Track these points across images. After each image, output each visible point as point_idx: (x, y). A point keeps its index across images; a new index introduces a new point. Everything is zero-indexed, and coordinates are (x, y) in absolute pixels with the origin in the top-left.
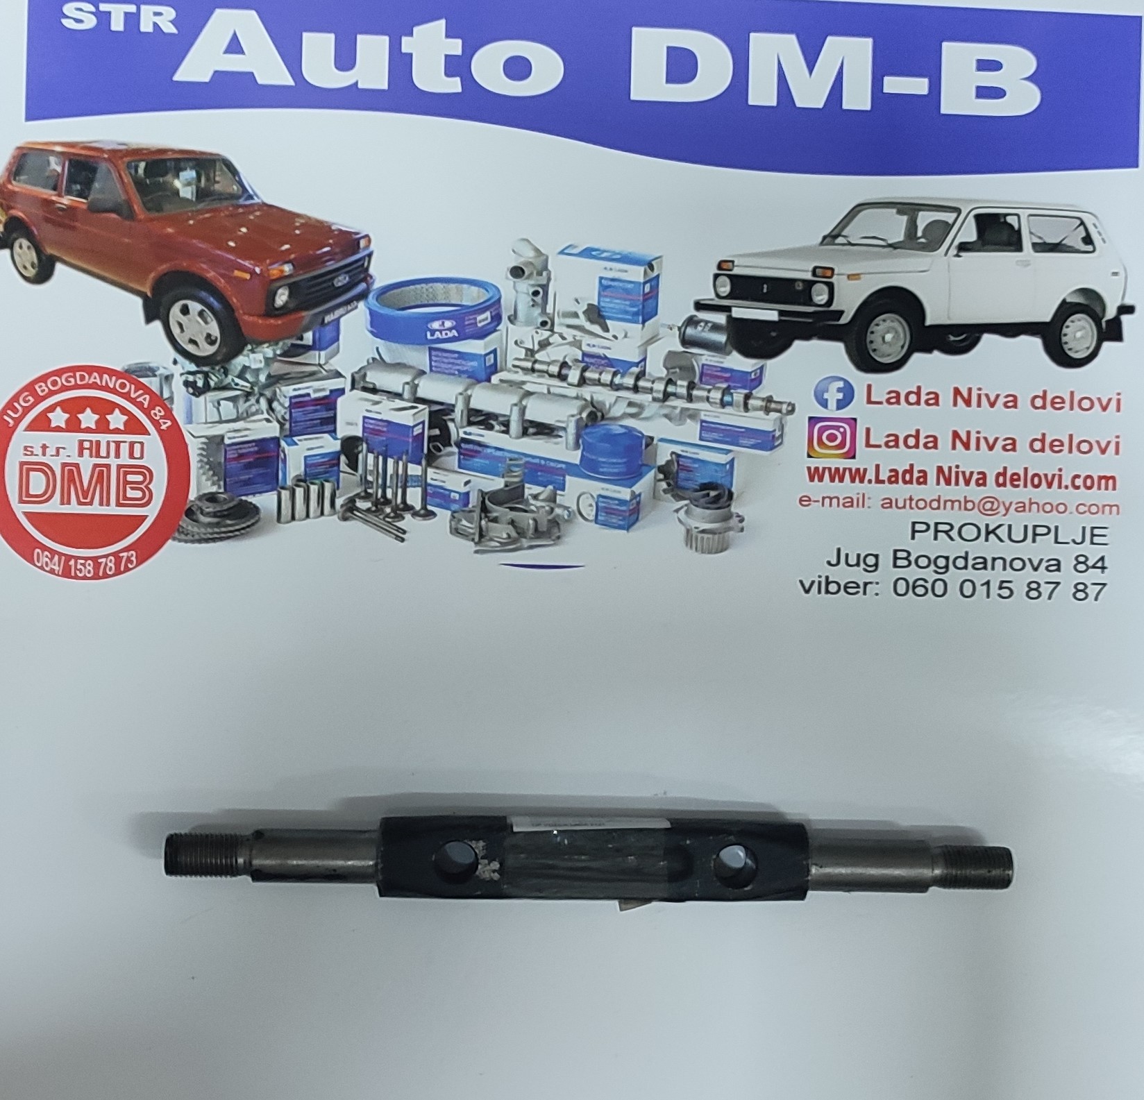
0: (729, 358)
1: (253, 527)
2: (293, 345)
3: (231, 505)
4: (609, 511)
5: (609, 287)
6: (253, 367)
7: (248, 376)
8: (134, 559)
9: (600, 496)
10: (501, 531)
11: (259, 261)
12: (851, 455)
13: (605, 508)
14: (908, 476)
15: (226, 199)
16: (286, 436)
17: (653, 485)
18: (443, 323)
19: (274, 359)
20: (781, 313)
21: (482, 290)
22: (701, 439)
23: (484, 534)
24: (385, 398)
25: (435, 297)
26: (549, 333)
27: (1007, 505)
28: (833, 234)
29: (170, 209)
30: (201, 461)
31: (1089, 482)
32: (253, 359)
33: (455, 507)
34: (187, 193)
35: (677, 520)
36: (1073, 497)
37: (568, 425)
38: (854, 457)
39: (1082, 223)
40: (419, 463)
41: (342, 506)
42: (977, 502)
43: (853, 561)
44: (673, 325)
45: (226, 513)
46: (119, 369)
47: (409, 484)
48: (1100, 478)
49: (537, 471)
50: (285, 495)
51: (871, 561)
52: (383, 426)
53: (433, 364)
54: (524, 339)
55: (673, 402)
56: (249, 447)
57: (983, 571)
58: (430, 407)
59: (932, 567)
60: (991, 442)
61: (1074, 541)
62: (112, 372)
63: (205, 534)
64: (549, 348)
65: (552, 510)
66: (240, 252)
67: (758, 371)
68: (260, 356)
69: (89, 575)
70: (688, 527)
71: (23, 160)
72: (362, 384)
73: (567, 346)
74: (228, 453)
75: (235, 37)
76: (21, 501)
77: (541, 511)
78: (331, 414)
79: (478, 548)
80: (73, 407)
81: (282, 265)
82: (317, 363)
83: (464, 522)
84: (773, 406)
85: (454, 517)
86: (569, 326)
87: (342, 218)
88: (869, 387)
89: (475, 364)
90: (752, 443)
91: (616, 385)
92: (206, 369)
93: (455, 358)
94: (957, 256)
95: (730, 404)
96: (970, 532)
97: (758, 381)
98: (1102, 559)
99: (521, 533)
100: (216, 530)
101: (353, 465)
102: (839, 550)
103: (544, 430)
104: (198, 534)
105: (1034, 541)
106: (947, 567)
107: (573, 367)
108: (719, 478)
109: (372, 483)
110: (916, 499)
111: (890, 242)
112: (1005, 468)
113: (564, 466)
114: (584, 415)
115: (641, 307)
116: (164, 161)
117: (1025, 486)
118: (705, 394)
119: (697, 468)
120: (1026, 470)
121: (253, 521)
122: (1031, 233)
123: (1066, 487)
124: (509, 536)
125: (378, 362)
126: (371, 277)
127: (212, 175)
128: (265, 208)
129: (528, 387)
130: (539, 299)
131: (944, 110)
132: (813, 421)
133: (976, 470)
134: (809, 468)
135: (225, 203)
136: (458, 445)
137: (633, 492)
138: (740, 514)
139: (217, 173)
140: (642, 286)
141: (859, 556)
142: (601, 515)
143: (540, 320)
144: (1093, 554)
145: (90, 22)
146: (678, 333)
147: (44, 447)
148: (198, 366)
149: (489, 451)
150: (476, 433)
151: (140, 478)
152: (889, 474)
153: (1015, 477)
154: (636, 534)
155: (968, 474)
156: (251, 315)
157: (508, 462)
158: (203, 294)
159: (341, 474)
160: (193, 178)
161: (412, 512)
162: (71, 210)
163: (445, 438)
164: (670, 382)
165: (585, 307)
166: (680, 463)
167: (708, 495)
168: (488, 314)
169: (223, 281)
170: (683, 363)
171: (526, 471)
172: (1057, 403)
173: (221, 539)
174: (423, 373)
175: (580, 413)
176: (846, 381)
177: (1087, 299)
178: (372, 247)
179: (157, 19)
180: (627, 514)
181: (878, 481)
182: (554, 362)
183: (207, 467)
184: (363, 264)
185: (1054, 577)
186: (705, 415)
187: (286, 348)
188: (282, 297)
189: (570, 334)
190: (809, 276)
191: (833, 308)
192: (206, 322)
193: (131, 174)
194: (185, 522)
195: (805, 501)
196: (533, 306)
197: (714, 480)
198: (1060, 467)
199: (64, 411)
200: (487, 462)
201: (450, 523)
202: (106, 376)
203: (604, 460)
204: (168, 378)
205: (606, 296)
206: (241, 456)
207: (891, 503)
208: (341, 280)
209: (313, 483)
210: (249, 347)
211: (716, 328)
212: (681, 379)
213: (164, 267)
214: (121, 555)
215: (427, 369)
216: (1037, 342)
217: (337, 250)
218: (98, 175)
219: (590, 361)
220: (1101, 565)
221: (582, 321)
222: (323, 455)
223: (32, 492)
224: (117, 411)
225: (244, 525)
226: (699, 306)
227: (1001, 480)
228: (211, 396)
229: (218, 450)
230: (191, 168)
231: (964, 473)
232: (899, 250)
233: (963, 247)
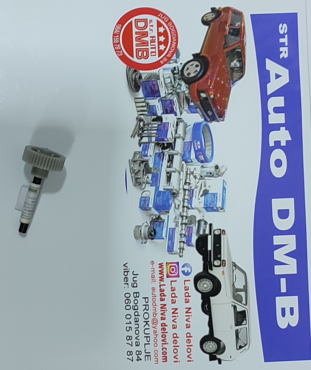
0: (196, 235)
1: (132, 90)
2: (189, 100)
3: (139, 83)
4: (145, 201)
5: (215, 197)
6: (182, 88)
7: (179, 86)
8: (120, 55)
9: (149, 198)
10: (136, 167)
11: (214, 87)
12: (168, 276)
13: (146, 199)
14: (162, 295)
15: (232, 77)
16: (161, 99)
17: (154, 214)
18: (199, 145)
19: (184, 94)
20: (210, 251)
21: (210, 157)
22: (170, 228)
23: (135, 162)
24: (175, 128)
25: (207, 142)
26: (199, 178)
27: (156, 327)
28: (236, 266)
29: (228, 59)
30: (151, 73)
31: (165, 353)
32: (184, 87)
33: (143, 152)
34: (233, 64)
35: (144, 222)
36: (159, 348)
37: (171, 186)
38: (167, 277)
39: (246, 345)
40: (156, 140)
41: (141, 118)
42: (156, 317)
43: (135, 279)
44: (204, 217)
45: (136, 82)
46: (178, 47)
47: (149, 138)
48: (166, 357)
49: (156, 177)
50: (143, 100)
51: (135, 285)
52: (166, 128)
53: (187, 143)
54: (196, 171)
55: (180, 219)
56: (157, 88)
57: (134, 321)
58: (173, 143)
59: (134, 305)
60: (175, 321)
61: (145, 350)
62: (177, 45)
63: (129, 76)
64: (194, 179)
65: (144, 183)
66: (216, 81)
67: (192, 245)
68: (185, 89)
69: (114, 41)
70: (142, 226)
71: (238, 14)
72: (179, 122)
73: (195, 184)
74: (155, 82)
75: (280, 76)
76: (135, 20)
77: (143, 180)
78: (169, 112)
79: (131, 161)
80: (165, 34)
81: (213, 95)
82: (184, 107)
83: (138, 156)
84: (181, 251)
85: (140, 152)
86: (201, 185)
87: (229, 112)
88: (189, 280)
89: (188, 156)
90: (169, 244)
91: (184, 200)
92: (180, 73)
93: (189, 150)
94: (232, 305)
95: (181, 237)
96: (146, 316)
97: (189, 245)
98: (141, 359)
99: (136, 174)
100: (131, 79)
101: (154, 120)
102: (138, 275)
103: (169, 179)
104: (129, 74)
105: (145, 337)
106: (135, 309)
107: (189, 187)
108: (158, 235)
109: (149, 126)
110: (156, 298)
111: (235, 284)
112: (167, 326)
113: (158, 185)
114: (174, 191)
115: (209, 206)
116: (241, 57)
117: (162, 333)
118: (184, 228)
119: (160, 227)
120: (167, 333)
121: (134, 90)
122: (241, 329)
123: (162, 346)
124: (135, 170)
125: (186, 126)
126: (212, 122)
127: (238, 71)
128: (229, 89)
129: (182, 173)
130: (209, 174)
131: (277, 298)
132: (178, 263)
133: (166, 317)
134: (163, 263)
135: (230, 76)
136: (162, 152)
137: (151, 208)
138: (147, 242)
139: (239, 73)
140: (216, 206)
141: (136, 281)
142: (143, 198)
143: (203, 175)
144: (142, 356)
145: (281, 32)
146: (202, 218)
147: (152, 26)
148: (181, 71)
149: (161, 162)
150: (166, 158)
151: (145, 55)
152: (163, 289)
153: (164, 329)
154: (139, 210)
155: (164, 314)
156: (197, 86)
157: (158, 168)
158: (202, 71)
159: (150, 117)
160: (237, 66)
161: (140, 139)
162: (225, 30)
163: (164, 148)
164: (187, 217)
165: (208, 189)
166: (162, 222)
167: (152, 232)
168: (203, 159)
169: (207, 76)
170: (193, 222)
171: (156, 174)
172: (189, 341)
173: (128, 81)
174: (184, 140)
175: (175, 190)
176: (190, 273)
177: (222, 348)
178: (221, 122)
179: (284, 52)
180: (144, 207)
181: (160, 286)
182: (190, 180)
183: (150, 75)
184: (215, 119)
185: (134, 344)
186: (177, 229)
187: (188, 97)
188: (203, 95)
189: (199, 185)
190: (222, 259)
191: (214, 268)
192: (194, 72)
193: (237, 47)
194: (132, 70)
195: (152, 263)
196: (207, 173)
197: (157, 234)
198: (169, 344)
199: (164, 31)
200: (158, 162)
201: (138, 151)
202: (175, 43)
203: (161, 198)
204: (176, 62)
205: (211, 195)
206: (154, 85)
207: (154, 290)
208: (210, 113)
209: (147, 108)
210: (188, 86)
211: (204, 231)
212: (188, 221)
213: (210, 59)
214: (121, 51)
215: (185, 141)
216: (207, 333)
217: (219, 111)
218: (236, 38)
219: (191, 192)
220: (139, 359)
221: (203, 188)
222: (156, 110)
223: (139, 23)
224: (165, 47)
225: (133, 87)
226: (211, 225)
227: (163, 325)
228: (172, 75)
229: (156, 78)
230: (240, 65)
231: (165, 313)
232: (232, 287)
233: (235, 307)
